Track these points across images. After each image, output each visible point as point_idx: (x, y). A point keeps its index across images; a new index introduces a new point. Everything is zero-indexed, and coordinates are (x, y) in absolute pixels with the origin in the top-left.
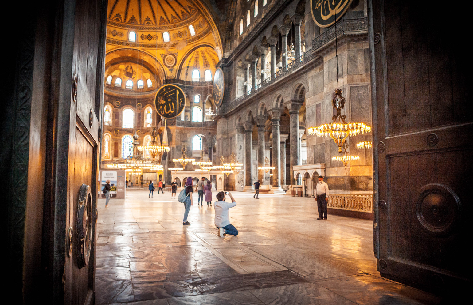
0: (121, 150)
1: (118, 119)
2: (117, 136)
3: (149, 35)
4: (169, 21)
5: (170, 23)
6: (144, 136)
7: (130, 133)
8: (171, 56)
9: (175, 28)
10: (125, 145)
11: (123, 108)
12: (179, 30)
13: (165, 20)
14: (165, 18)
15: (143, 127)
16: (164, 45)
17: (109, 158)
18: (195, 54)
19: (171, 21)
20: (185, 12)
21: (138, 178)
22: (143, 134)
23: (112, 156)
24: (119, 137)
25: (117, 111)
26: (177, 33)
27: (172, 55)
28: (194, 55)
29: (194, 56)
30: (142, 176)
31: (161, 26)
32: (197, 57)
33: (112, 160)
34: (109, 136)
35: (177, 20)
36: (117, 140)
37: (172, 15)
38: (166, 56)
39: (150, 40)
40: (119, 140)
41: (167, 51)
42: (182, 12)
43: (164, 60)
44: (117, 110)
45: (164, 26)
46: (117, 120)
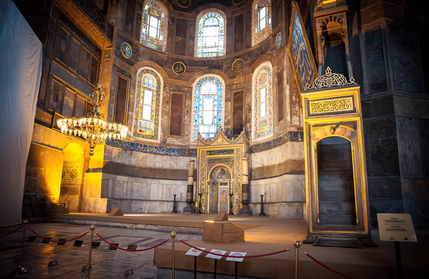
0: (190, 117)
1: (185, 36)
2: (178, 78)
6: (253, 72)
7: (217, 71)
10: (201, 102)
11: (198, 12)
15: (249, 46)
17: (155, 137)
21: (236, 196)
22: (250, 65)
23: (163, 131)
24: (186, 80)
25: (182, 18)
30: (247, 188)
33: (164, 142)
34: (156, 76)
36: (179, 88)
40: (186, 89)
44: (181, 15)
46: (180, 38)
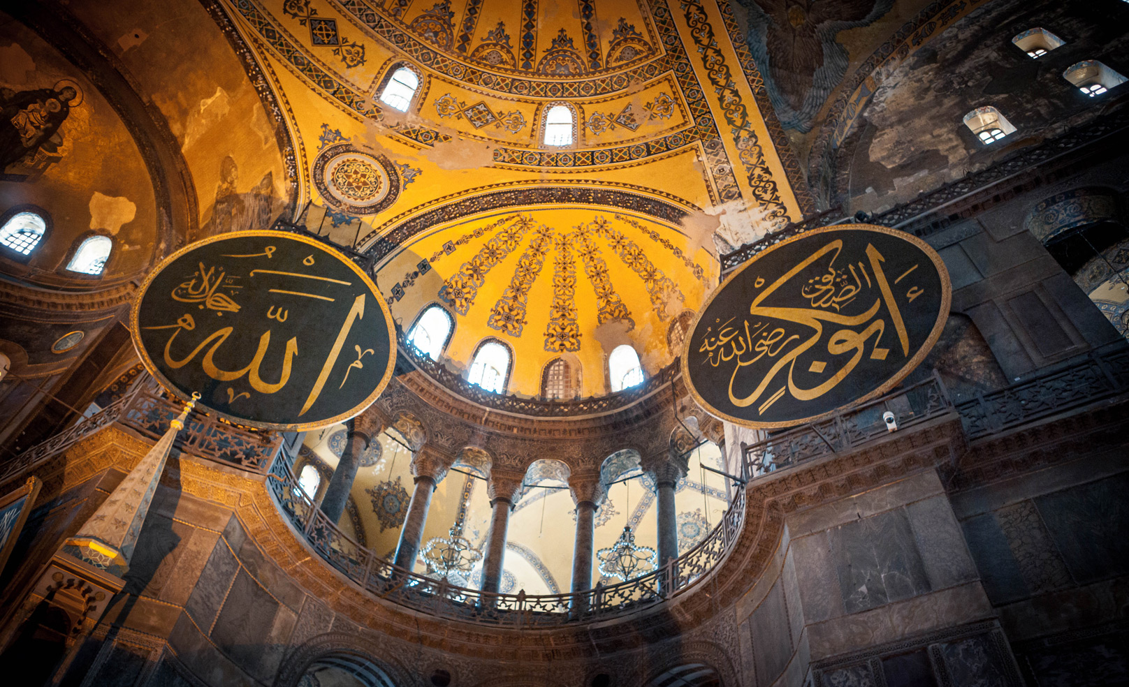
3: (332, 23)
4: (465, 39)
5: (462, 48)
8: (376, 166)
9: (471, 80)
12: (487, 100)
13: (451, 26)
14: (458, 19)
16: (366, 107)
18: (507, 225)
19: (475, 43)
20: (579, 43)
26: (469, 104)
27: (387, 165)
28: (498, 229)
29: (487, 237)
31: (415, 36)
32: (493, 253)
35: (505, 57)
37: (501, 24)
38: (348, 149)
39: (316, 42)
41: (370, 136)
42: (562, 40)
43: (324, 158)
45: (428, 44)
